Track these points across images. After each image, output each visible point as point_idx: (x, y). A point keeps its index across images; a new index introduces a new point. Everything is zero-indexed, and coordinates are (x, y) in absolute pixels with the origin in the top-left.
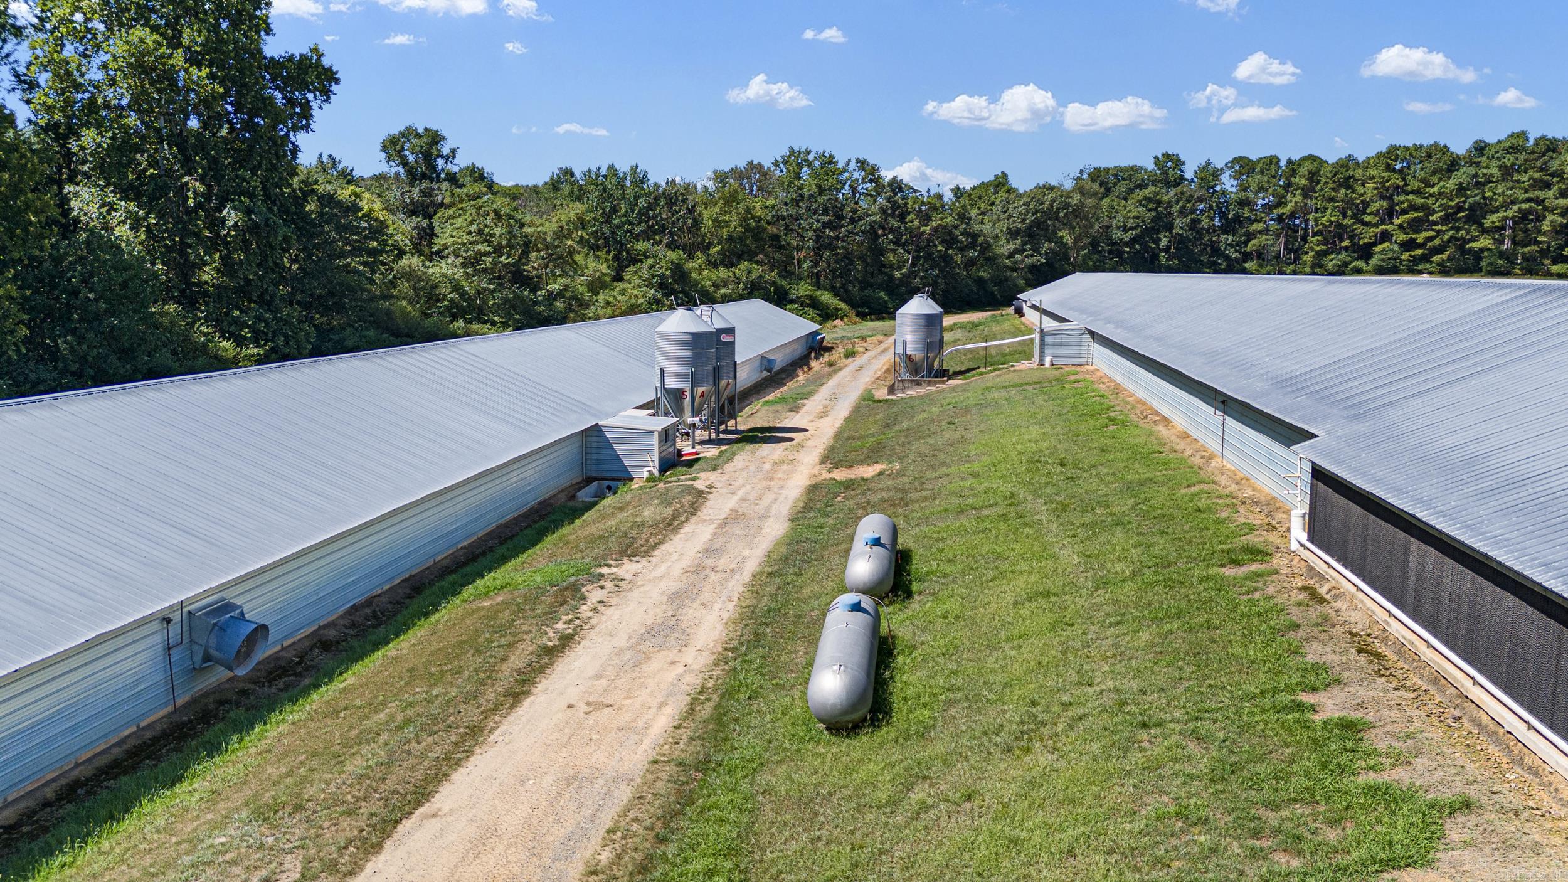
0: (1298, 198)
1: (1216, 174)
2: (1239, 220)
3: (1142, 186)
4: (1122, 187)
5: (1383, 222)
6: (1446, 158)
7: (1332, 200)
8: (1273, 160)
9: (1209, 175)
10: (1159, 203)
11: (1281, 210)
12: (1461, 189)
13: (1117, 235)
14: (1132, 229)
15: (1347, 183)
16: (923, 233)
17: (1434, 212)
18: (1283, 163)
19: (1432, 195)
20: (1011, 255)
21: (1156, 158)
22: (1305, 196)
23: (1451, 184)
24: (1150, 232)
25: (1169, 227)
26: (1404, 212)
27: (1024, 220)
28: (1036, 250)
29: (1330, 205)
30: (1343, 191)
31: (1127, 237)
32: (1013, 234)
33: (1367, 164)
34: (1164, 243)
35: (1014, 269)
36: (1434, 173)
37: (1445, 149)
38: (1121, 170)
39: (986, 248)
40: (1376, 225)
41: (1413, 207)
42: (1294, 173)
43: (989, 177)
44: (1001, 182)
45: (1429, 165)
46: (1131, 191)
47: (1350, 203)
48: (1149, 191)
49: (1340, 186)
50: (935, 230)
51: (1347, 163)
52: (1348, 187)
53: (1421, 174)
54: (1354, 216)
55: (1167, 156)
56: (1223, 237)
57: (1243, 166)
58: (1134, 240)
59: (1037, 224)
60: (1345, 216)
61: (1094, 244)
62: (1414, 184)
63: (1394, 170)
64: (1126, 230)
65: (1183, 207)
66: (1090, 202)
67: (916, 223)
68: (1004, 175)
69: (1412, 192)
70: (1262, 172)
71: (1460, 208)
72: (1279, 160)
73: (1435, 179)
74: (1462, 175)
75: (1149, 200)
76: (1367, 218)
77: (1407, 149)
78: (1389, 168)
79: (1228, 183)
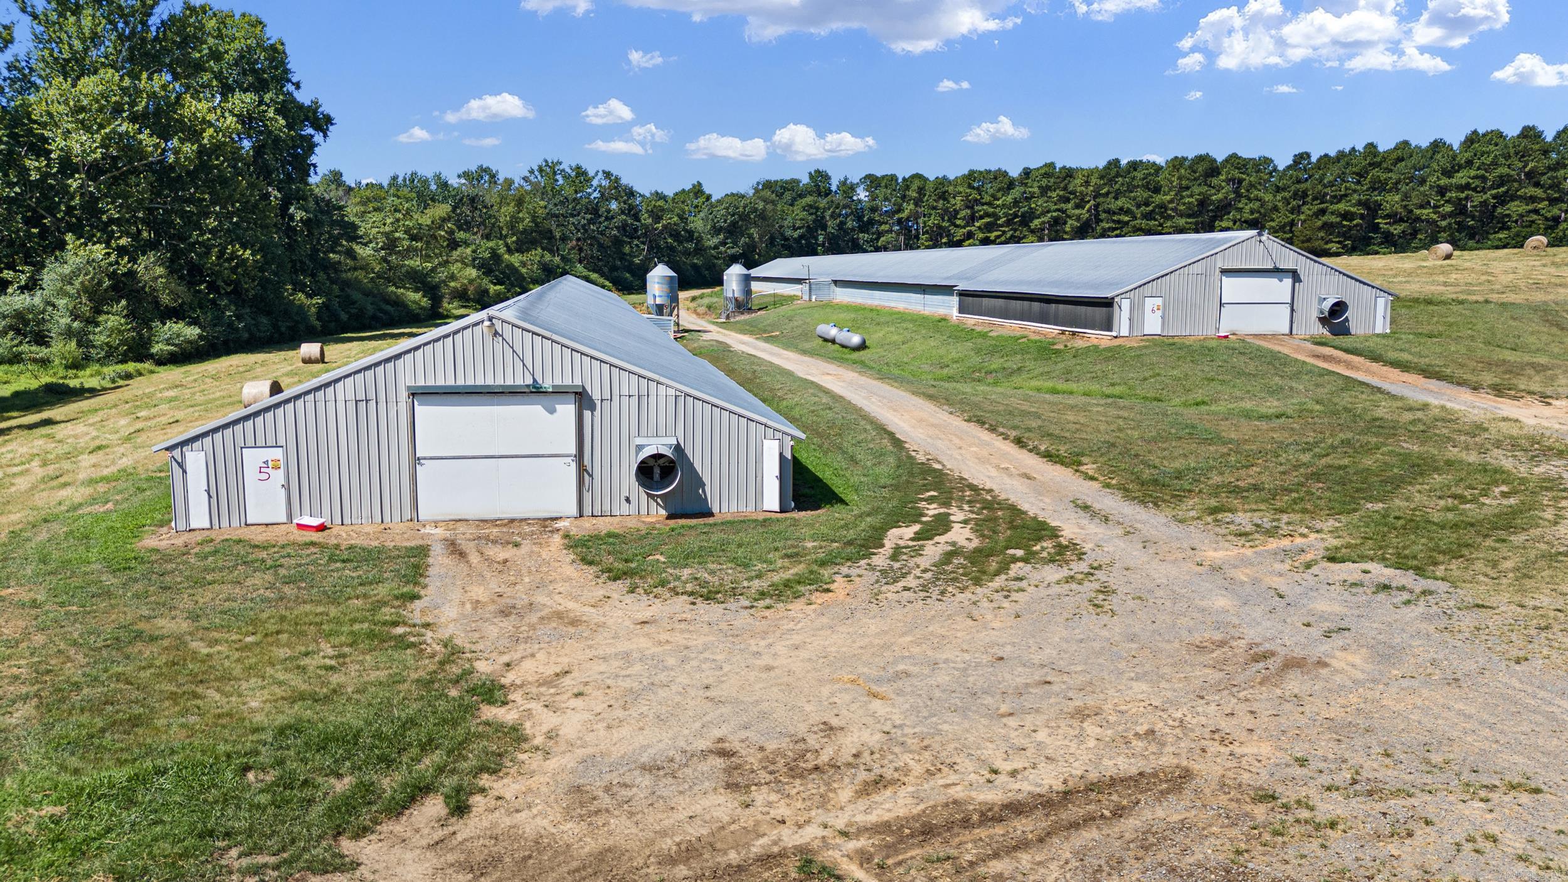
0: (912, 206)
1: (853, 188)
2: (871, 222)
3: (801, 196)
4: (788, 196)
5: (967, 225)
6: (1006, 180)
7: (934, 208)
8: (893, 178)
9: (848, 188)
10: (817, 209)
11: (901, 215)
12: (1016, 202)
13: (789, 233)
14: (799, 228)
15: (944, 196)
17: (1000, 218)
18: (900, 180)
19: (998, 206)
20: (716, 247)
21: (810, 173)
22: (916, 205)
23: (1009, 199)
24: (811, 231)
25: (824, 227)
26: (981, 218)
28: (735, 243)
29: (933, 212)
30: (941, 202)
31: (796, 234)
32: (716, 230)
33: (955, 183)
34: (821, 238)
35: (718, 258)
36: (999, 190)
37: (1005, 174)
38: (786, 182)
40: (964, 227)
41: (987, 215)
42: (908, 188)
44: (698, 190)
45: (996, 185)
46: (794, 200)
47: (946, 211)
48: (809, 199)
49: (940, 198)
51: (942, 182)
52: (945, 199)
53: (991, 191)
54: (949, 220)
55: (818, 171)
56: (861, 235)
57: (872, 182)
58: (801, 237)
59: (734, 224)
60: (943, 220)
61: (772, 239)
62: (987, 198)
63: (973, 188)
64: (795, 229)
65: (833, 212)
66: (769, 207)
68: (700, 184)
69: (986, 204)
70: (886, 187)
71: (1016, 215)
72: (897, 180)
73: (999, 195)
74: (1016, 192)
75: (811, 206)
76: (958, 222)
77: (981, 172)
78: (970, 186)
79: (862, 194)
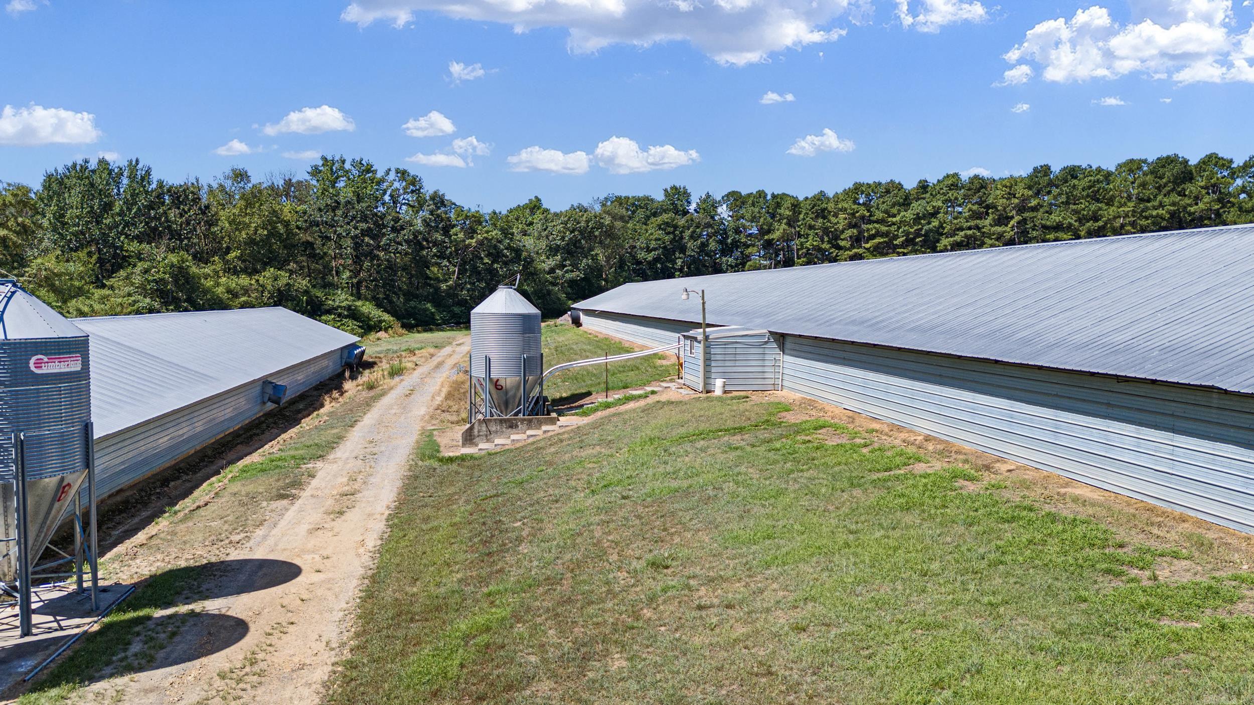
0: (783, 226)
1: (715, 205)
2: (736, 244)
3: (655, 215)
4: (641, 214)
5: (852, 247)
6: (901, 193)
7: (811, 227)
8: (761, 194)
9: (709, 205)
10: (676, 227)
11: (771, 236)
12: (918, 219)
13: (641, 255)
14: (655, 249)
15: (822, 214)
16: (470, 245)
17: (896, 237)
18: (769, 197)
19: (894, 224)
20: (552, 271)
21: (666, 190)
22: (789, 224)
23: (909, 215)
24: (668, 253)
25: (683, 250)
26: (873, 237)
27: (563, 239)
28: (575, 266)
29: (811, 232)
30: (820, 220)
31: (650, 257)
32: (553, 250)
33: (837, 199)
34: (679, 262)
35: (554, 284)
36: (893, 205)
37: (900, 187)
38: (639, 199)
39: (529, 261)
40: (849, 249)
41: (878, 234)
42: (778, 205)
43: (523, 201)
44: (535, 206)
45: (889, 199)
46: (648, 218)
47: (826, 231)
48: (665, 217)
49: (817, 217)
50: (481, 243)
51: (821, 197)
52: (824, 218)
53: (883, 207)
54: (829, 242)
55: (674, 188)
56: (724, 259)
57: (736, 200)
58: (657, 260)
59: (575, 243)
60: (823, 241)
61: (621, 264)
62: (879, 215)
63: (859, 204)
64: (649, 250)
65: (694, 232)
66: (619, 224)
67: (461, 235)
68: (538, 199)
69: (877, 222)
70: (753, 205)
71: (918, 234)
72: (766, 195)
73: (895, 211)
74: (917, 207)
75: (667, 224)
76: (842, 243)
77: (869, 185)
78: (855, 201)
79: (723, 211)
